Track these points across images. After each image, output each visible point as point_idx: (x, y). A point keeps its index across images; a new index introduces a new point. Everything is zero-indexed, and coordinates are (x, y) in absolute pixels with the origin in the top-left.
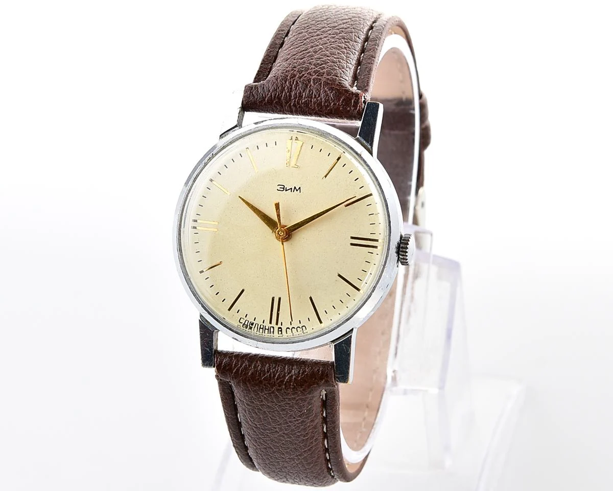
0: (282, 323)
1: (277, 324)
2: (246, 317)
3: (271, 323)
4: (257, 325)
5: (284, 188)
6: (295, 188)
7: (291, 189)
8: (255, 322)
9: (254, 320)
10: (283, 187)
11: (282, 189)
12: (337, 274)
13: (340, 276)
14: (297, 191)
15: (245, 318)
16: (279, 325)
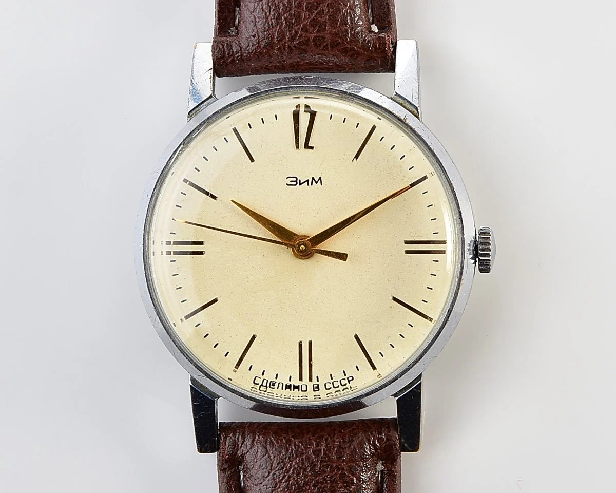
0: (317, 377)
1: (311, 380)
2: (263, 374)
3: (301, 379)
4: (281, 385)
5: (296, 181)
6: (313, 179)
7: (308, 181)
8: (278, 381)
9: (276, 378)
10: (295, 179)
11: (295, 183)
12: (391, 298)
13: (395, 299)
14: (316, 183)
15: (261, 376)
16: (314, 381)
